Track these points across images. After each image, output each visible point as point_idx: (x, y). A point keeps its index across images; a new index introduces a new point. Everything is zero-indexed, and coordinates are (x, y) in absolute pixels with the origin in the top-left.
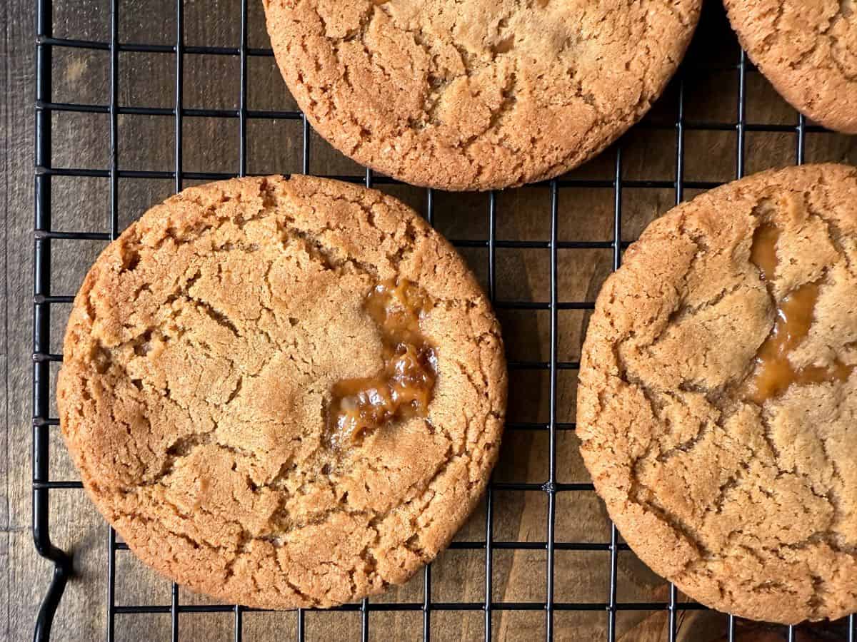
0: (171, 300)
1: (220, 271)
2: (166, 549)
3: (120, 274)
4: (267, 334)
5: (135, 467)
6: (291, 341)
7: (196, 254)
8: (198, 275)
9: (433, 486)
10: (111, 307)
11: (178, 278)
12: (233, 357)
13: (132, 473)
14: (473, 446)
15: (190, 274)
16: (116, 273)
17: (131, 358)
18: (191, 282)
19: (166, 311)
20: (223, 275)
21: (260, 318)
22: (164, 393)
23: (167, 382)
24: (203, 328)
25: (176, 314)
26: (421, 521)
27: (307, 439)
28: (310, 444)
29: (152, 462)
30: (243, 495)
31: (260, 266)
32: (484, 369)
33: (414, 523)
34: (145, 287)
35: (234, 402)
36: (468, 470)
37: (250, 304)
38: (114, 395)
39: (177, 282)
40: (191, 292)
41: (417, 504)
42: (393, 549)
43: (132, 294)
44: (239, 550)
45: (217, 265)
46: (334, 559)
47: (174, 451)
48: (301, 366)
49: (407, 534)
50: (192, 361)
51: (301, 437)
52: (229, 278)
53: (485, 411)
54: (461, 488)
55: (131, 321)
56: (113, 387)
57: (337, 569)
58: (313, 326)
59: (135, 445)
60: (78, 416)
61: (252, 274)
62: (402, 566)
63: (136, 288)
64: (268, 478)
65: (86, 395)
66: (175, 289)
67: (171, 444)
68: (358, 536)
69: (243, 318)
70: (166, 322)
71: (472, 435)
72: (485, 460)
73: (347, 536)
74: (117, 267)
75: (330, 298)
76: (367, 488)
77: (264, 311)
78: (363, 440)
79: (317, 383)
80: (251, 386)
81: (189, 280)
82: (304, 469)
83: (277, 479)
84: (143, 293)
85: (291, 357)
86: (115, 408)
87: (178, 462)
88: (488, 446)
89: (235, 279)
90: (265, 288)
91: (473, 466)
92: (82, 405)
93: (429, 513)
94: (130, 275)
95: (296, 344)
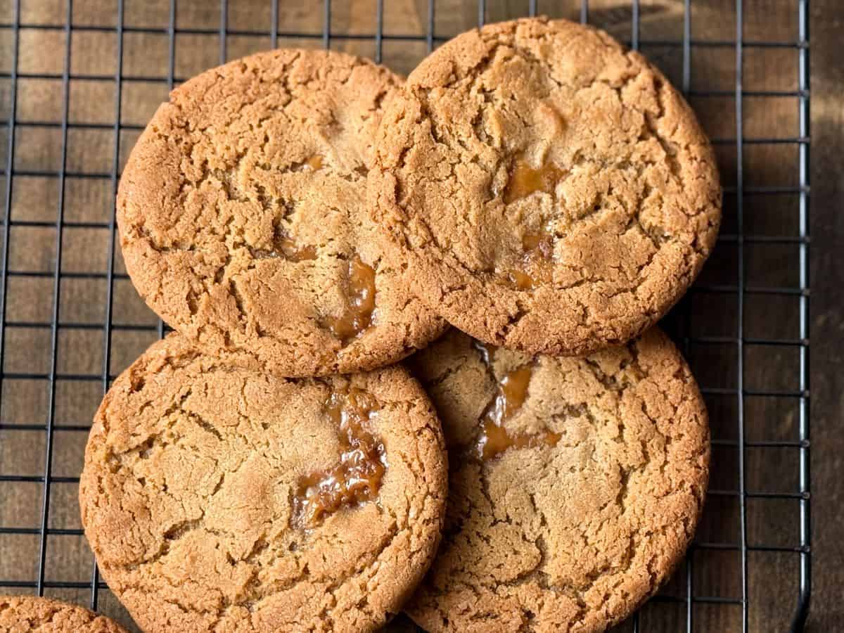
0: (168, 413)
1: (207, 388)
2: (162, 614)
3: (129, 394)
4: (245, 437)
5: (138, 547)
6: (264, 442)
7: (188, 376)
8: (189, 393)
9: (380, 557)
10: (122, 420)
11: (174, 396)
12: (218, 457)
13: (135, 552)
14: (413, 521)
15: (183, 392)
16: (126, 394)
17: (137, 460)
18: (184, 398)
19: (164, 422)
20: (209, 391)
21: (238, 424)
22: (163, 488)
23: (165, 479)
24: (194, 433)
25: (172, 424)
26: (370, 586)
27: (276, 522)
28: (279, 525)
29: (152, 544)
30: (224, 568)
31: (238, 383)
32: (421, 457)
33: (363, 587)
34: (148, 404)
35: (219, 494)
36: (409, 542)
37: (230, 412)
38: (123, 490)
39: (173, 398)
40: (184, 406)
41: (367, 572)
42: (346, 610)
43: (137, 410)
44: (220, 613)
45: (204, 384)
46: (297, 619)
47: (169, 535)
48: (271, 461)
49: (357, 597)
50: (185, 462)
51: (272, 520)
52: (213, 393)
53: (423, 492)
54: (403, 556)
55: (138, 431)
56: (123, 484)
57: (299, 626)
58: (281, 429)
59: (139, 529)
60: (94, 506)
61: (232, 389)
62: (354, 624)
63: (141, 405)
64: (244, 554)
65: (101, 490)
66: (171, 405)
67: (167, 529)
68: (317, 600)
69: (224, 424)
70: (164, 431)
71: (412, 514)
72: (424, 534)
73: (308, 600)
74: (127, 389)
75: (295, 406)
76: (324, 558)
77: (242, 419)
78: (323, 521)
79: (285, 475)
80: (231, 479)
81: (183, 397)
82: (274, 547)
83: (252, 554)
84: (147, 408)
85: (264, 455)
86: (123, 500)
87: (173, 543)
88: (427, 522)
89: (218, 393)
90: (242, 400)
91: (413, 538)
92: (98, 498)
93: (376, 578)
94: (137, 395)
95: (268, 444)
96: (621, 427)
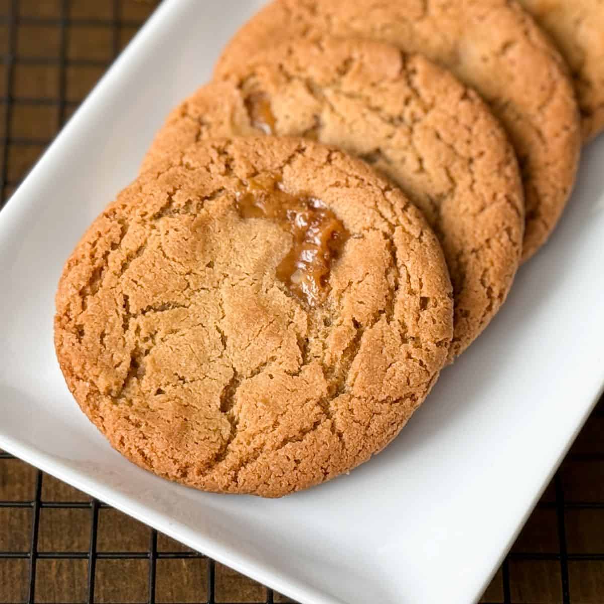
0: (126, 327)
1: (136, 282)
2: (285, 461)
3: (80, 342)
4: (203, 289)
5: (213, 435)
6: (222, 277)
7: (112, 288)
8: (126, 298)
9: (400, 262)
10: (96, 364)
11: (117, 311)
12: (199, 321)
13: (214, 439)
14: (395, 218)
15: (120, 301)
16: (78, 345)
17: (139, 383)
18: (126, 306)
19: (130, 335)
20: (140, 282)
21: (189, 284)
22: (181, 382)
23: (176, 374)
24: (161, 320)
25: (138, 330)
26: (415, 286)
27: (295, 318)
28: (300, 319)
29: (220, 424)
30: (295, 384)
31: (156, 255)
32: (350, 173)
33: (411, 292)
34: (103, 335)
35: (229, 343)
36: (408, 233)
37: (174, 281)
38: (154, 411)
39: (118, 315)
40: (132, 310)
41: (402, 282)
42: (417, 320)
43: (99, 346)
44: (329, 415)
45: (131, 282)
46: (389, 359)
47: (226, 405)
48: (243, 283)
49: (415, 302)
50: (178, 347)
51: (291, 320)
52: (146, 281)
53: (379, 193)
54: (415, 244)
55: (116, 360)
56: (148, 407)
57: (397, 363)
58: (225, 256)
59: (198, 424)
60: (146, 441)
61: (156, 264)
62: (434, 322)
63: (98, 340)
64: (298, 360)
65: (137, 425)
66: (121, 319)
67: (219, 403)
68: (389, 334)
69: (179, 293)
70: (137, 342)
71: (388, 214)
72: (412, 218)
73: (382, 341)
74: (75, 340)
75: (217, 230)
76: (361, 303)
77: (187, 277)
78: (329, 284)
79: (264, 283)
80: (227, 323)
81: (124, 306)
82: (314, 335)
83: (304, 356)
84: (105, 339)
85: (233, 285)
86: (162, 416)
87: (234, 410)
88: (405, 209)
89: (149, 277)
90: (173, 263)
91: (407, 227)
92: (141, 432)
93: (414, 278)
94: (86, 338)
95: (226, 276)
96: (420, 160)
